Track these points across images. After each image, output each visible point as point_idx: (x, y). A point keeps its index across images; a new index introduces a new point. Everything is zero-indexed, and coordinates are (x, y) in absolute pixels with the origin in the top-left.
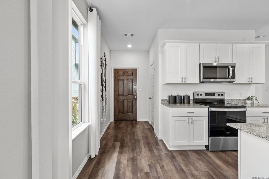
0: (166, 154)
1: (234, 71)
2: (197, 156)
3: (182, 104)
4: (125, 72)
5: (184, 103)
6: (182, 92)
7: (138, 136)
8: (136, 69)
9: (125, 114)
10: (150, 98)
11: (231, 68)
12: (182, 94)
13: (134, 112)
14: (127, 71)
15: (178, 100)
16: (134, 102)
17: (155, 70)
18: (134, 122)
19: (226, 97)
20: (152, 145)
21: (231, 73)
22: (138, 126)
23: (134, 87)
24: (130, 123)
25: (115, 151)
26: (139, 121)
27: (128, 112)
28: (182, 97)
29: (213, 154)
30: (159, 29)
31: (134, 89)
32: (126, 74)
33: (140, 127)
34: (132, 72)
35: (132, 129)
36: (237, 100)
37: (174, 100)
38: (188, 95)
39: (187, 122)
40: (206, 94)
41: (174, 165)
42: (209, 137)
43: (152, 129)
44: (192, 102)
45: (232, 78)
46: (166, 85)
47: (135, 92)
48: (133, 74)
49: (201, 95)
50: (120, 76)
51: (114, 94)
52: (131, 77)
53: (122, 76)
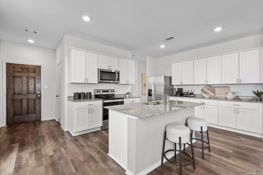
0: (70, 139)
1: (119, 76)
2: (94, 135)
3: (86, 99)
4: (25, 68)
5: (87, 98)
6: (85, 90)
7: (42, 133)
8: (40, 66)
10: (57, 96)
11: (117, 74)
12: (86, 91)
13: (36, 112)
14: (27, 67)
15: (82, 97)
16: (37, 101)
17: (62, 70)
18: (37, 122)
19: (116, 93)
20: (57, 137)
21: (117, 77)
22: (42, 125)
23: (37, 85)
24: (31, 124)
25: (13, 151)
26: (44, 120)
27: (28, 113)
28: (86, 94)
29: (105, 131)
30: (65, 35)
31: (37, 87)
32: (25, 70)
33: (44, 126)
34: (35, 69)
35: (34, 129)
36: (122, 94)
37: (79, 97)
38: (90, 92)
39: (87, 112)
40: (103, 91)
41: (76, 144)
42: (103, 120)
43: (58, 125)
44: (93, 97)
45: (117, 80)
46: (71, 84)
47: (39, 90)
48: (36, 71)
49: (100, 92)
50: (17, 72)
51: (7, 93)
52: (33, 74)
53: (20, 72)
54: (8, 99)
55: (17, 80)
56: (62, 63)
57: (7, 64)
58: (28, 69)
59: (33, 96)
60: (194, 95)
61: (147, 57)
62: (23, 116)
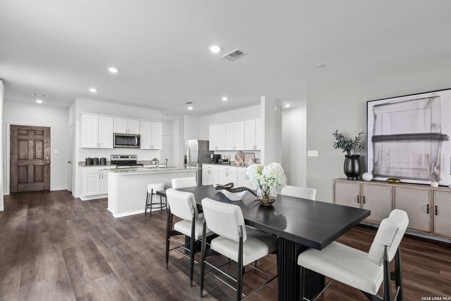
1: (138, 141)
3: (99, 164)
4: (32, 130)
5: (101, 164)
6: (100, 156)
8: (50, 128)
9: (30, 183)
10: (69, 162)
11: (136, 138)
13: (45, 180)
14: (34, 129)
15: (95, 162)
16: (46, 168)
17: (74, 133)
18: (45, 192)
19: (138, 159)
21: (136, 141)
22: (52, 195)
26: (53, 190)
27: (35, 181)
28: (99, 159)
30: (77, 99)
31: (45, 151)
32: (32, 133)
34: (43, 131)
37: (91, 162)
38: (105, 158)
39: (98, 177)
40: (121, 157)
44: (108, 163)
45: (137, 145)
46: (83, 150)
47: (48, 155)
48: (45, 134)
49: (117, 157)
50: (22, 134)
51: (11, 158)
52: (41, 137)
53: (25, 134)
54: (12, 165)
55: (22, 143)
56: (73, 126)
57: (11, 126)
58: (35, 131)
59: (41, 163)
60: (230, 162)
61: (185, 116)
62: (28, 185)
